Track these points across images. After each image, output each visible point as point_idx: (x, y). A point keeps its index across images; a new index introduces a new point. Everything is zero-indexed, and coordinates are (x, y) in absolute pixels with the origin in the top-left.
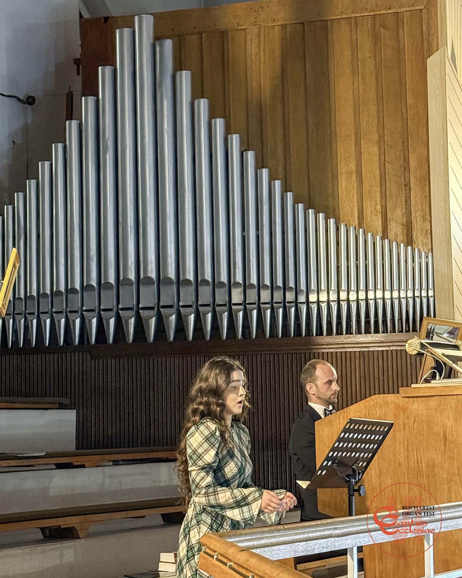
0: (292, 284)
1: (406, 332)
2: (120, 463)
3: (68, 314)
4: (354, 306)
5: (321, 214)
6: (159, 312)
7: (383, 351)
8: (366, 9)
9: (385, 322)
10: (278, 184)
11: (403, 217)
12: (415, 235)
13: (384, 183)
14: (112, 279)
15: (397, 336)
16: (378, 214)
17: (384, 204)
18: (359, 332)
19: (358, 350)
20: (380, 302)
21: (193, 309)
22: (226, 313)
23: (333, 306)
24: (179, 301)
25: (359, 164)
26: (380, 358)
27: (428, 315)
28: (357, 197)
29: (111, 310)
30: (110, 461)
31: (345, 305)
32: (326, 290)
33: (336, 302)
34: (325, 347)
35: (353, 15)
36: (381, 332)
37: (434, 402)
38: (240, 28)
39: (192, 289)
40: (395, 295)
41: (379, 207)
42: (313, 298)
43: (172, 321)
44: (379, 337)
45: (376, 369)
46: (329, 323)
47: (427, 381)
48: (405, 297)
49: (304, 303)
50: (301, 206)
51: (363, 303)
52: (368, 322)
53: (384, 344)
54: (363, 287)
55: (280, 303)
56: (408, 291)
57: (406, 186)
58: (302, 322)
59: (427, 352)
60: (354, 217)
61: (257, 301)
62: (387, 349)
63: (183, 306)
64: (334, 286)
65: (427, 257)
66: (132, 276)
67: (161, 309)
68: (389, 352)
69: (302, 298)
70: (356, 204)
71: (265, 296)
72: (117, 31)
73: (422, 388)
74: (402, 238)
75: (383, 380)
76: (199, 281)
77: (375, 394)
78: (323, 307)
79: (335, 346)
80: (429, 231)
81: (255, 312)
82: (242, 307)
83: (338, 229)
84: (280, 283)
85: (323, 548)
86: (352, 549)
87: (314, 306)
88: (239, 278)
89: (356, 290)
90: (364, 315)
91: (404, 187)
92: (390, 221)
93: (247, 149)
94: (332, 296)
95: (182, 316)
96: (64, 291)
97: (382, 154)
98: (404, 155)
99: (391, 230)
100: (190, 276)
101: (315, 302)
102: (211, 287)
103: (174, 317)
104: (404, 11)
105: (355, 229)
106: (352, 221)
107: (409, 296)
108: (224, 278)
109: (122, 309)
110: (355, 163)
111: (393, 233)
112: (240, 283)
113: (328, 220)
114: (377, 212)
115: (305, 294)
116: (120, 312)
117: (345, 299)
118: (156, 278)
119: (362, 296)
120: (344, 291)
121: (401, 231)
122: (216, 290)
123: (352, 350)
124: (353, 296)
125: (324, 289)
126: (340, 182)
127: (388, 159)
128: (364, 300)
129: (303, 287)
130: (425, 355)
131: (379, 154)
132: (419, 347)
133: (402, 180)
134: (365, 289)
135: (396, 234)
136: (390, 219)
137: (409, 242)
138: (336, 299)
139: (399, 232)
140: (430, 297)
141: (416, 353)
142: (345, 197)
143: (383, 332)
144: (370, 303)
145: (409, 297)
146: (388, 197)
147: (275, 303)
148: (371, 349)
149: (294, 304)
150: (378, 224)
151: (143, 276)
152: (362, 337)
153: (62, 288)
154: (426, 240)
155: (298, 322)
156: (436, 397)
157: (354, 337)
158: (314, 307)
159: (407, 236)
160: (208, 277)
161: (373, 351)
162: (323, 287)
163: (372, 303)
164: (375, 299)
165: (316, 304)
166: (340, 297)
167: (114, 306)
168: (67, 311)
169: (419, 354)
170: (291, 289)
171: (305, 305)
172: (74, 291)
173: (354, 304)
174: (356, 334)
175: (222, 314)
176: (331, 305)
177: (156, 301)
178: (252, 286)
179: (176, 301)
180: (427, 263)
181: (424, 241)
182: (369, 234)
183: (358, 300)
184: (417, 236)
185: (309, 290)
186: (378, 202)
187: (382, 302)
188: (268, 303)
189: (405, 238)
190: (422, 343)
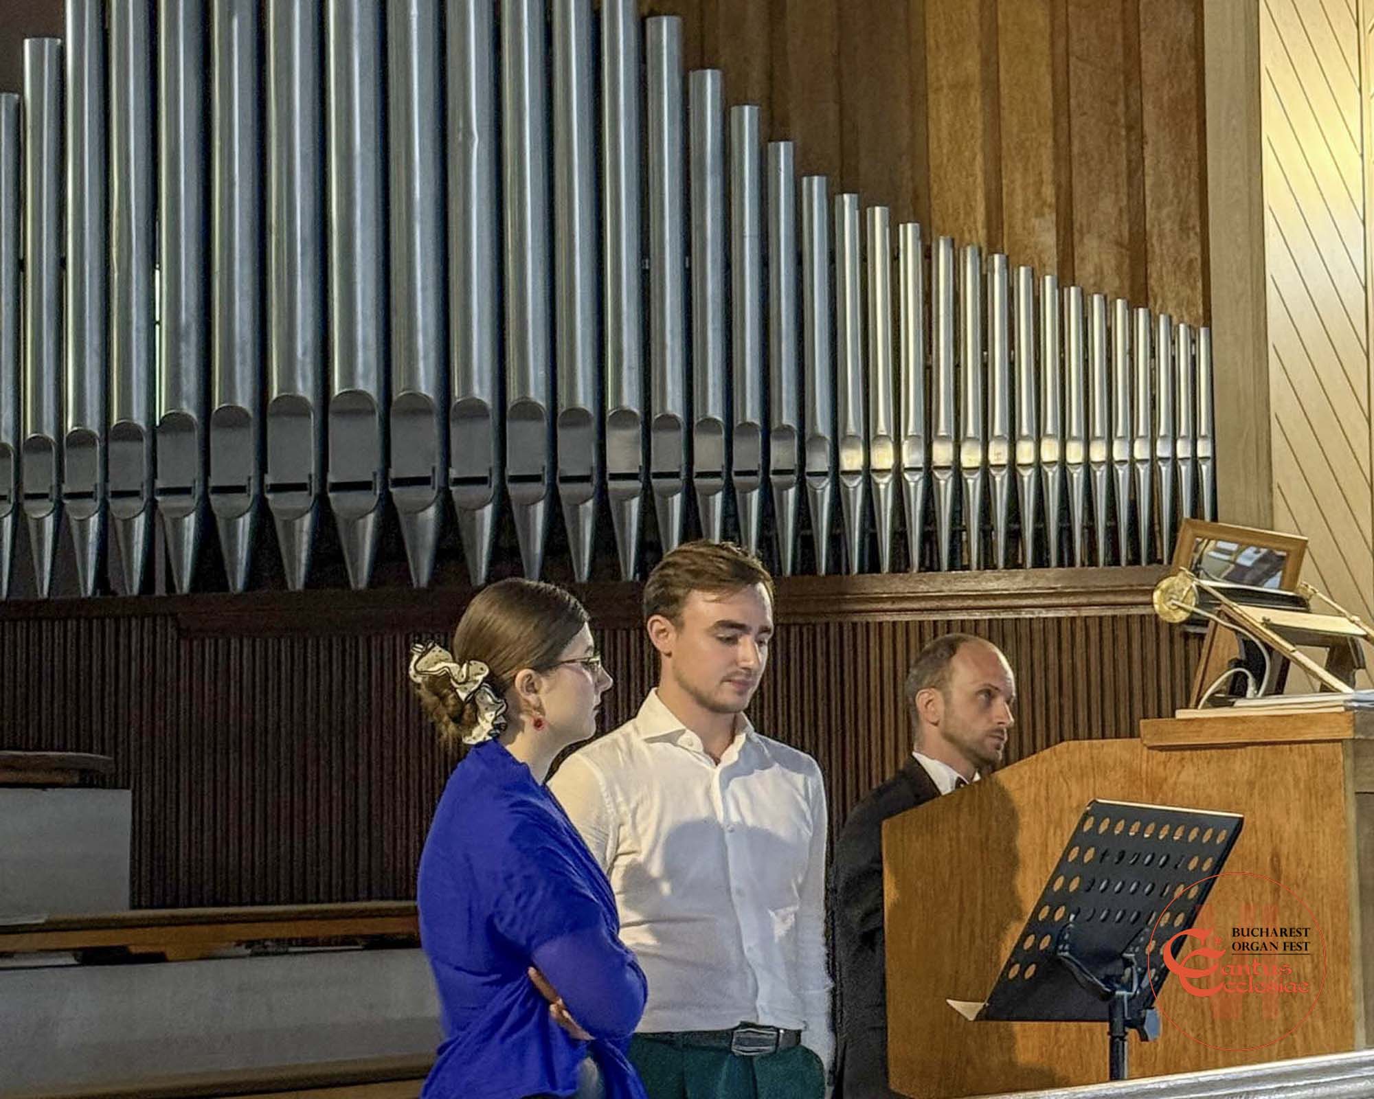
0: (788, 417)
2: (270, 950)
3: (110, 500)
4: (973, 483)
5: (878, 209)
6: (386, 499)
7: (1059, 620)
9: (1065, 534)
10: (749, 116)
11: (1119, 219)
12: (1154, 275)
13: (1064, 119)
14: (244, 399)
16: (1046, 210)
17: (1064, 180)
18: (988, 563)
20: (1053, 474)
21: (488, 491)
22: (590, 504)
23: (912, 484)
24: (447, 463)
25: (990, 62)
27: (1197, 512)
28: (985, 163)
29: (240, 489)
30: (239, 944)
31: (947, 481)
32: (892, 435)
33: (922, 474)
34: (888, 606)
36: (1054, 562)
37: (1243, 763)
39: (486, 430)
40: (1098, 453)
41: (1049, 192)
42: (852, 459)
43: (426, 523)
44: (1048, 579)
45: (1039, 675)
46: (900, 536)
48: (1127, 458)
49: (825, 474)
50: (816, 185)
51: (1003, 477)
52: (1014, 535)
53: (1064, 601)
54: (1002, 428)
55: (753, 473)
56: (1137, 444)
57: (1129, 128)
58: (819, 533)
59: (1218, 616)
60: (975, 222)
61: (683, 468)
62: (1073, 613)
63: (460, 481)
64: (913, 425)
65: (1193, 341)
66: (305, 388)
67: (393, 490)
68: (1078, 622)
69: (819, 461)
70: (980, 179)
71: (709, 452)
74: (1117, 283)
75: (1061, 707)
76: (509, 406)
77: (1063, 740)
78: (882, 487)
79: (915, 605)
80: (1200, 265)
81: (677, 500)
82: (637, 485)
83: (928, 255)
84: (751, 412)
87: (855, 483)
88: (630, 400)
89: (980, 436)
91: (1123, 133)
92: (1081, 232)
93: (658, 8)
94: (909, 455)
95: (457, 510)
96: (97, 433)
97: (1059, 31)
98: (1125, 38)
99: (1083, 259)
100: (482, 391)
101: (856, 473)
102: (544, 424)
103: (431, 512)
105: (980, 255)
106: (970, 232)
107: (1138, 455)
108: (584, 398)
109: (277, 488)
110: (978, 57)
111: (1090, 268)
112: (634, 414)
113: (901, 226)
114: (1044, 203)
115: (828, 448)
116: (269, 496)
117: (948, 464)
118: (378, 394)
119: (998, 454)
120: (944, 439)
121: (1113, 262)
122: (561, 434)
123: (966, 617)
124: (971, 457)
125: (885, 433)
126: (933, 113)
127: (1076, 48)
128: (1004, 466)
129: (822, 426)
131: (1052, 35)
132: (1193, 600)
133: (1121, 109)
134: (1007, 436)
135: (1099, 270)
136: (1081, 225)
137: (1139, 296)
138: (921, 465)
139: (1110, 266)
140: (1201, 462)
141: (1184, 618)
142: (949, 160)
143: (1060, 564)
144: (1022, 476)
145: (1139, 461)
146: (1075, 164)
147: (738, 474)
148: (1025, 615)
149: (794, 478)
150: (1048, 239)
151: (341, 387)
152: (998, 579)
153: (93, 424)
154: (1189, 291)
155: (808, 532)
156: (1250, 748)
157: (975, 577)
158: (855, 488)
159: (1133, 278)
160: (537, 393)
161: (1031, 619)
162: (882, 428)
163: (1027, 475)
164: (1038, 465)
165: (860, 478)
166: (934, 458)
167: (249, 479)
168: (106, 493)
169: (1193, 620)
170: (785, 431)
171: (828, 480)
172: (128, 432)
173: (975, 480)
174: (979, 568)
175: (577, 506)
176: (907, 482)
177: (377, 465)
178: (668, 422)
179: (437, 463)
180: (1194, 358)
181: (1183, 294)
182: (1022, 269)
183: (985, 467)
184: (1161, 277)
185: (840, 435)
186: (1047, 177)
187: (1057, 475)
188: (716, 475)
189: (1127, 284)
190: (1202, 591)
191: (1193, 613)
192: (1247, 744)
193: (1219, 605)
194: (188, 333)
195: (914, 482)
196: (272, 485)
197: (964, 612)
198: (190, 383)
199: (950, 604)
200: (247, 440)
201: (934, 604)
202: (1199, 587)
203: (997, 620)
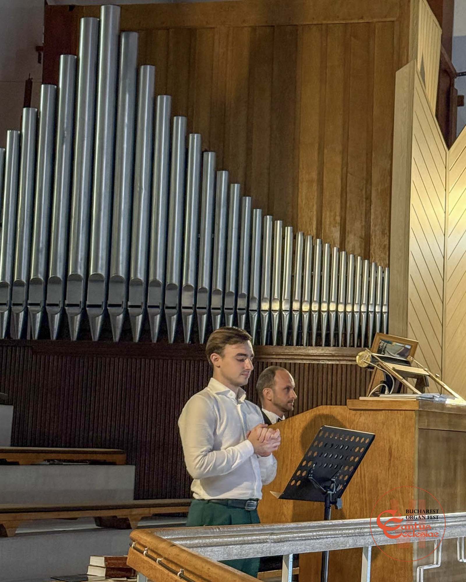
0: (244, 291)
1: (358, 346)
2: (56, 463)
3: (12, 306)
4: (306, 317)
5: (279, 222)
6: (106, 310)
7: (333, 364)
8: (338, 17)
10: (236, 188)
11: (361, 229)
12: (372, 249)
13: (344, 194)
14: (60, 275)
15: (347, 351)
16: (337, 225)
17: (343, 215)
18: (310, 344)
19: (308, 362)
20: (333, 315)
21: (141, 310)
22: (175, 316)
23: (285, 316)
24: (127, 300)
25: (320, 174)
26: (330, 371)
27: (381, 330)
28: (317, 207)
29: (57, 305)
31: (297, 315)
32: (279, 299)
33: (288, 312)
34: (274, 357)
35: (324, 22)
36: (332, 345)
37: (381, 416)
38: (208, 26)
39: (142, 289)
40: (349, 309)
41: (338, 218)
42: (265, 306)
43: (119, 320)
44: (329, 350)
45: (325, 383)
46: (280, 333)
47: (375, 395)
48: (359, 311)
49: (256, 311)
50: (258, 212)
51: (316, 315)
52: (319, 335)
53: (335, 358)
54: (316, 298)
55: (231, 309)
56: (362, 306)
57: (367, 199)
59: (378, 366)
60: (312, 228)
61: (208, 306)
62: (338, 363)
63: (131, 306)
64: (286, 295)
65: (383, 272)
66: (81, 272)
67: (108, 308)
68: (339, 366)
69: (254, 306)
70: (315, 213)
71: (216, 301)
72: (83, 20)
73: (370, 401)
74: (359, 251)
75: (331, 394)
76: (150, 282)
77: (322, 405)
78: (275, 316)
79: (284, 357)
80: (387, 246)
81: (205, 317)
82: (192, 311)
83: (295, 238)
84: (232, 288)
85: (258, 553)
86: (288, 556)
87: (266, 314)
88: (191, 282)
89: (309, 301)
90: (316, 327)
91: (364, 200)
92: (348, 233)
93: (208, 149)
94: (284, 306)
95: (130, 316)
96: (9, 283)
97: (345, 164)
98: (367, 167)
99: (348, 242)
100: (141, 276)
101: (267, 311)
102: (161, 288)
103: (121, 316)
104: (376, 22)
105: (313, 239)
106: (310, 230)
107: (362, 310)
108: (175, 281)
110: (317, 172)
111: (351, 245)
112: (192, 286)
113: (286, 228)
114: (336, 223)
115: (257, 301)
116: (66, 308)
117: (298, 309)
118: (105, 275)
119: (315, 307)
120: (297, 301)
121: (359, 244)
122: (167, 292)
123: (301, 362)
124: (306, 308)
125: (277, 298)
126: (300, 190)
127: (350, 170)
128: (317, 311)
129: (256, 294)
130: (375, 368)
131: (342, 165)
132: (370, 360)
133: (364, 192)
134: (318, 301)
135: (354, 247)
136: (348, 231)
137: (367, 256)
138: (288, 309)
139: (357, 245)
140: (383, 313)
141: (366, 366)
142: (305, 206)
143: (334, 346)
144: (323, 315)
145: (363, 312)
146: (348, 209)
147: (226, 309)
148: (321, 362)
149: (245, 311)
150: (337, 235)
151: (93, 272)
152: (312, 349)
153: (8, 280)
154: (384, 255)
156: (383, 411)
157: (305, 348)
158: (266, 316)
159: (365, 250)
160: (159, 278)
161: (323, 364)
162: (276, 296)
163: (324, 315)
164: (328, 311)
165: (268, 313)
166: (293, 307)
167: (60, 302)
168: (10, 303)
169: (370, 367)
170: (243, 296)
171: (257, 313)
172: (20, 284)
173: (307, 315)
174: (306, 346)
175: (171, 317)
176: (283, 315)
177: (103, 299)
178: (203, 290)
179: (124, 300)
180: (383, 278)
181: (381, 256)
182: (326, 245)
183: (310, 311)
184: (374, 250)
185: (262, 298)
186: (338, 214)
187: (335, 315)
188: (219, 309)
189: (363, 252)
190: (373, 357)
191: (370, 364)
192: (382, 410)
193: (378, 362)
194: (42, 251)
195: (286, 315)
196: (68, 304)
197: (301, 360)
198: (42, 268)
199: (296, 357)
200: (60, 289)
201: (290, 357)
202: (372, 356)
203: (312, 363)
